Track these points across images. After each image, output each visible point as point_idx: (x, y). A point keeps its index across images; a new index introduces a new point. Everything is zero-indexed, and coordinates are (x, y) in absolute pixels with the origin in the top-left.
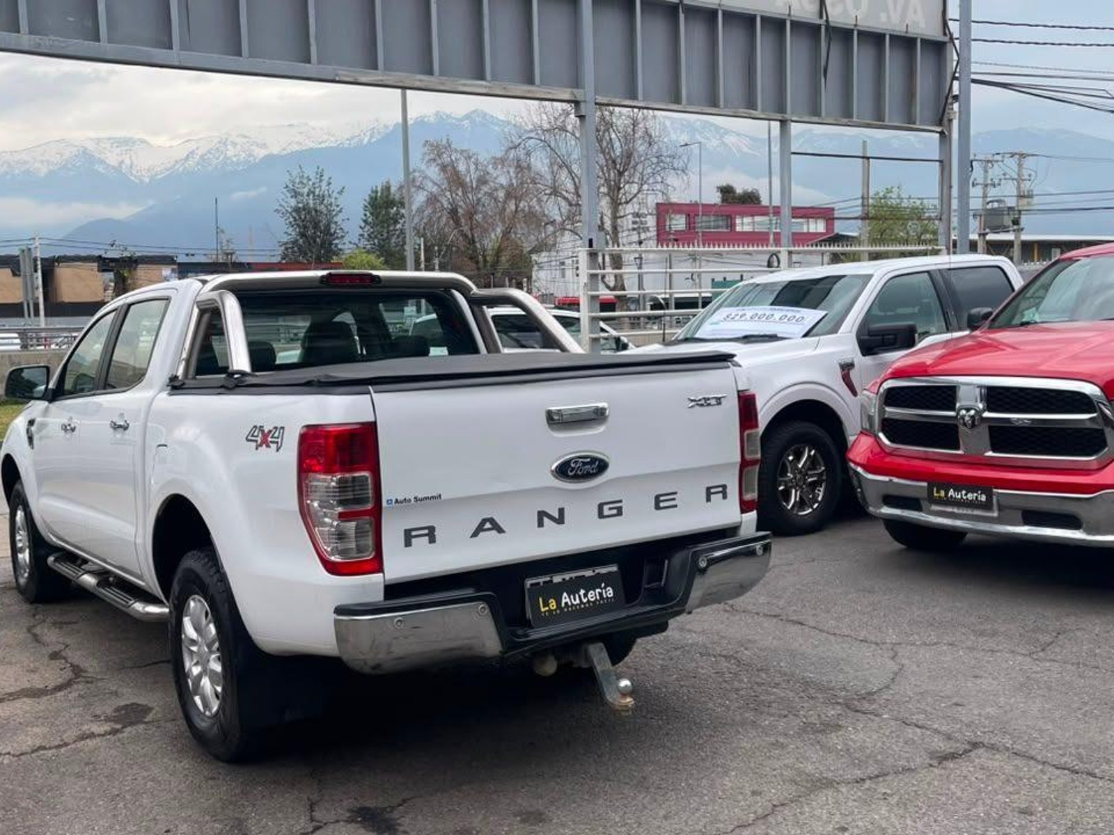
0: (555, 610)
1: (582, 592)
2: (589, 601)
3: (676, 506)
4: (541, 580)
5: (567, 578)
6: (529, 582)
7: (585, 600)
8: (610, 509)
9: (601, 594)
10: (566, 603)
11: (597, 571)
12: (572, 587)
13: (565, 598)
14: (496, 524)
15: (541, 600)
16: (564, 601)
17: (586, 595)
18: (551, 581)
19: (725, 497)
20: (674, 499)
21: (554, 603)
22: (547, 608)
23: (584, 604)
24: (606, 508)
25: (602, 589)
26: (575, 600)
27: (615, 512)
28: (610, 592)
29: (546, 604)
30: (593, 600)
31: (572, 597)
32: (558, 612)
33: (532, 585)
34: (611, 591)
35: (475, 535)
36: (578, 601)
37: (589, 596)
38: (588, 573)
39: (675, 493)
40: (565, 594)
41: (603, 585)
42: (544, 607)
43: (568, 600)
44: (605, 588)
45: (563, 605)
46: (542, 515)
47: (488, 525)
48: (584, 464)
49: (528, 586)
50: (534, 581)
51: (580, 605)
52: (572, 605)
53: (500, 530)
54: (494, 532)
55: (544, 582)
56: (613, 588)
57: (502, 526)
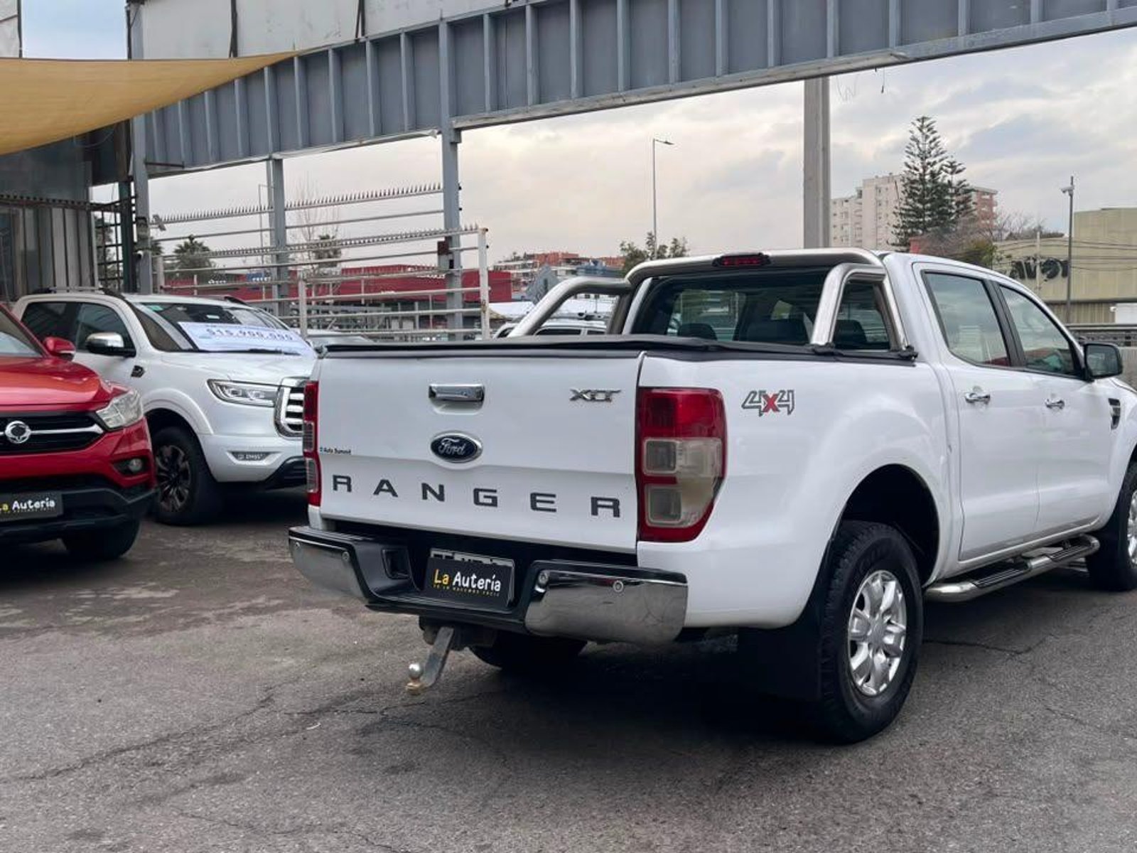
0: (446, 586)
1: (474, 577)
2: (477, 588)
3: (554, 510)
4: (445, 553)
5: (466, 560)
6: (434, 552)
7: (474, 586)
8: (486, 497)
9: (489, 585)
10: (457, 583)
11: (494, 561)
12: (467, 569)
13: (458, 578)
14: (392, 488)
15: (437, 571)
16: (456, 580)
17: (476, 581)
18: (452, 558)
19: (617, 514)
20: (552, 502)
21: (447, 579)
22: (440, 582)
23: (472, 589)
24: (481, 494)
25: (492, 580)
26: (465, 582)
27: (490, 501)
28: (497, 586)
29: (440, 578)
30: (481, 588)
31: (464, 578)
32: (448, 588)
33: (436, 555)
34: (499, 586)
35: (376, 493)
36: (467, 585)
37: (479, 583)
38: (486, 561)
39: (554, 496)
40: (459, 574)
41: (494, 577)
42: (438, 579)
43: (459, 580)
44: (495, 580)
45: (454, 583)
46: (426, 487)
47: (385, 487)
48: (453, 444)
49: (432, 556)
50: (439, 553)
51: (468, 589)
52: (462, 586)
53: (395, 494)
54: (389, 494)
55: (447, 557)
56: (502, 583)
57: (396, 491)
